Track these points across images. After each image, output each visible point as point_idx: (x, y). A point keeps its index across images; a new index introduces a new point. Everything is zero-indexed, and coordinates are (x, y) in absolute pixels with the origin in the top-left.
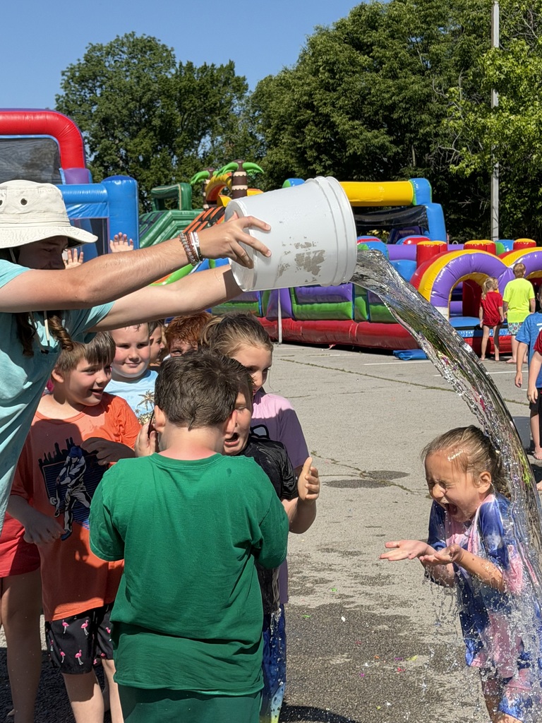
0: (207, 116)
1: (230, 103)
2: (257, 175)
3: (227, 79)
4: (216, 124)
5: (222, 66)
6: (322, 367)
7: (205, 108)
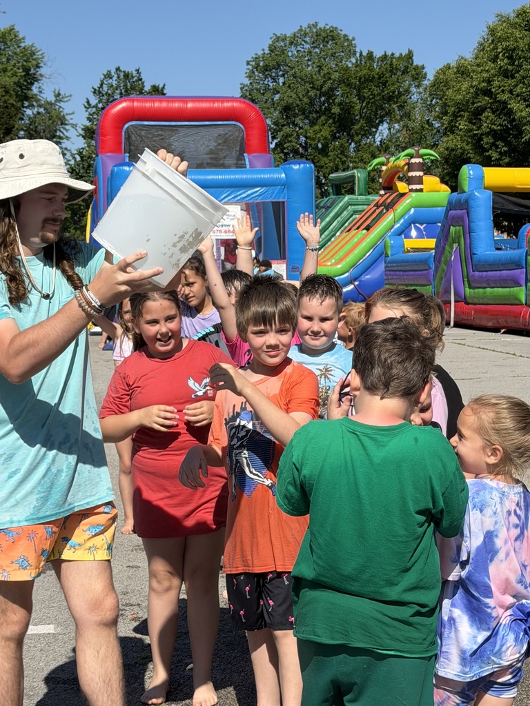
0: (385, 104)
1: (408, 91)
2: (432, 161)
3: (405, 67)
4: (394, 112)
5: (401, 54)
6: (493, 351)
7: (383, 96)
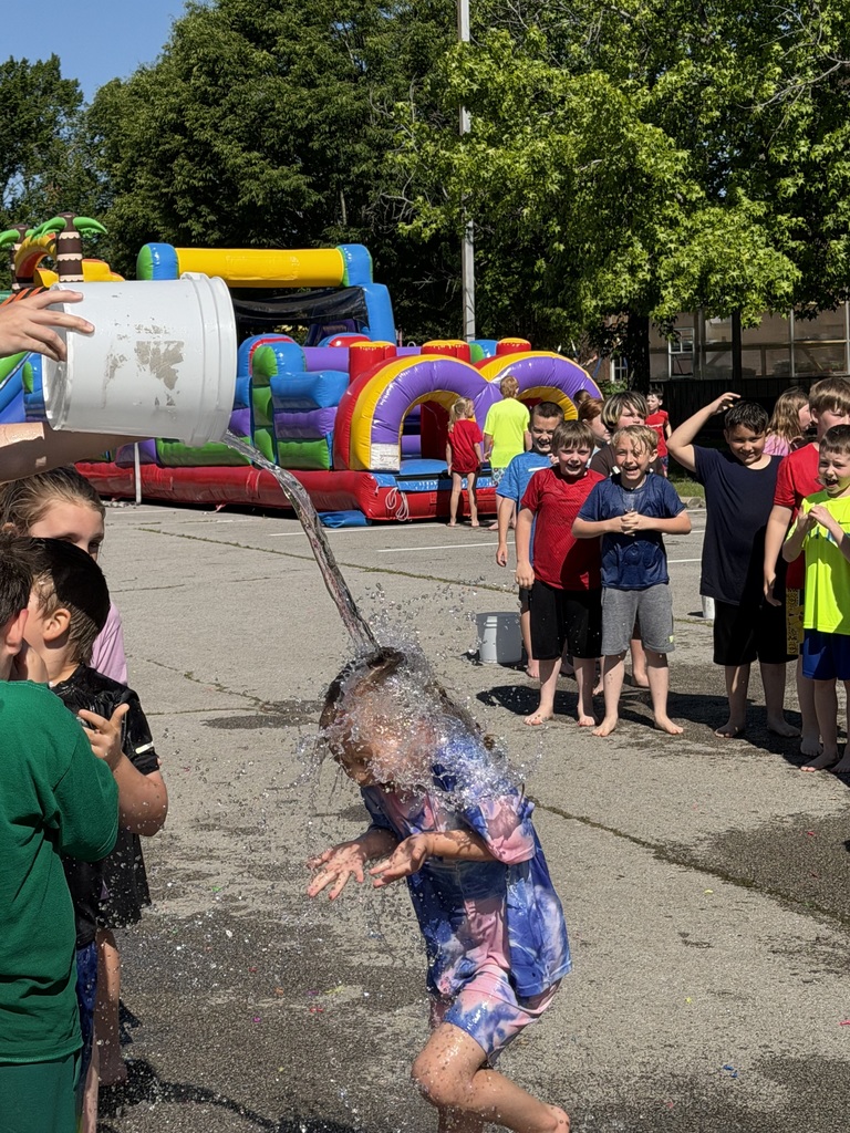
0: (16, 142)
1: (53, 122)
2: (99, 236)
3: (49, 83)
4: (32, 154)
5: (40, 62)
6: (205, 540)
7: (12, 129)
